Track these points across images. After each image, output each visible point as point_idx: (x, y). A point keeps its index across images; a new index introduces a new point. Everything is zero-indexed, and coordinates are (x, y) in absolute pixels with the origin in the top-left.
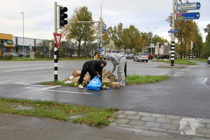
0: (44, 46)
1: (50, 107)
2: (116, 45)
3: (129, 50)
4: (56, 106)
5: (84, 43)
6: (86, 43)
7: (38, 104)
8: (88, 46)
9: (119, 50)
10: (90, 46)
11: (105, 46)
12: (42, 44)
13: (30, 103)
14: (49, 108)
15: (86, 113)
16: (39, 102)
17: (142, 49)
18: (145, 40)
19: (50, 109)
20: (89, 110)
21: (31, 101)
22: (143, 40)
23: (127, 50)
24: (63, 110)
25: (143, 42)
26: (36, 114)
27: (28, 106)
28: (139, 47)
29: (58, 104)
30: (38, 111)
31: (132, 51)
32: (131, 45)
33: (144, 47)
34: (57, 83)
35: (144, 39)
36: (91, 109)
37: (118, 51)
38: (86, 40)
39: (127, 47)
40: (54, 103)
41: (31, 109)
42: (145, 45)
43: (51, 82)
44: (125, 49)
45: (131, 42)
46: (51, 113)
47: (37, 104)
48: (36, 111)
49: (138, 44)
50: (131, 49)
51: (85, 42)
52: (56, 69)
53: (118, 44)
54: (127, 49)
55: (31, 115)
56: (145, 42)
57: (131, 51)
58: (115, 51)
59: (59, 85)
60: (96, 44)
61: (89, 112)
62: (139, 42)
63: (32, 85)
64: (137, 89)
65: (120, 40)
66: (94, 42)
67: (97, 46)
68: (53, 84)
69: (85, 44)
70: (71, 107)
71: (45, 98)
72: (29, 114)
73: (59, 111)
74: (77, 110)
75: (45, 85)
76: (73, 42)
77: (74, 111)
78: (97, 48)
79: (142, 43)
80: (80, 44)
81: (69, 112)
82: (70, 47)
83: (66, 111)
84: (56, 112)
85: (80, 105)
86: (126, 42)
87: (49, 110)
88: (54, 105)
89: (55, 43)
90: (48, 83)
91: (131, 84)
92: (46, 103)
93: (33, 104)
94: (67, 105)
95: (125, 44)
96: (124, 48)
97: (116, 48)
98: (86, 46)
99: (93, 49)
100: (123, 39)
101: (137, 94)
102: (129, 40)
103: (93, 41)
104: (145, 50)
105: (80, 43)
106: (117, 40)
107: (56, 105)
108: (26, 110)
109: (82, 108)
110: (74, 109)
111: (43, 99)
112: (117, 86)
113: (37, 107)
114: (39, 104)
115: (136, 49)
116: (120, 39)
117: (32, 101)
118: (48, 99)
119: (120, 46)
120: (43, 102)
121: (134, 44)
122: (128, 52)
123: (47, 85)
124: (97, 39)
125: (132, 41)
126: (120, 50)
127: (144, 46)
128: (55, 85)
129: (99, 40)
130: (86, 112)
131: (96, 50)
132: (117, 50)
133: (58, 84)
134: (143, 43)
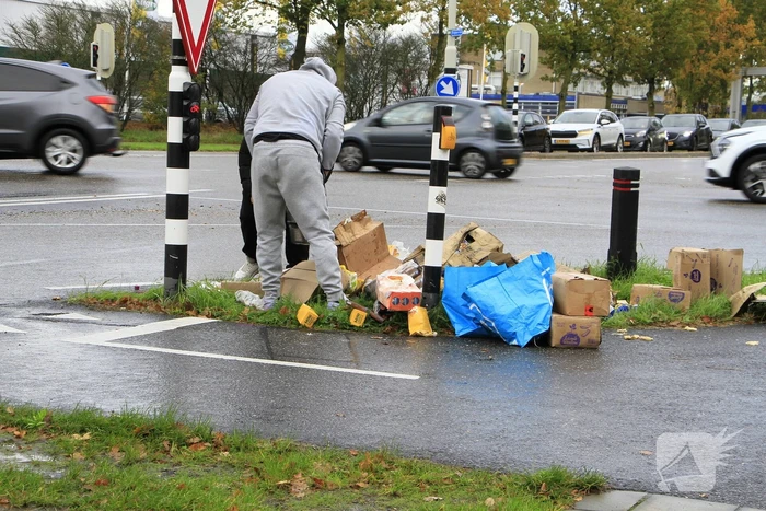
0: (60, 44)
1: (159, 455)
2: (546, 55)
3: (637, 92)
4: (203, 451)
5: (331, 39)
6: (346, 35)
7: (82, 431)
8: (360, 59)
9: (564, 88)
10: (367, 56)
11: (470, 56)
12: (43, 32)
13: (22, 425)
14: (154, 460)
15: (396, 501)
16: (84, 421)
17: (724, 84)
18: (751, 24)
19: (159, 466)
20: (409, 479)
21: (28, 411)
22: (742, 20)
23: (619, 91)
24: (247, 473)
25: (737, 34)
26: (74, 496)
27: (13, 446)
28: (703, 69)
29: (210, 439)
30: (88, 477)
31: (659, 96)
32: (652, 57)
33: (741, 71)
34: (182, 300)
35: (747, 12)
36: (424, 477)
37: (562, 96)
38: (343, 15)
39: (624, 69)
40: (183, 432)
41: (37, 464)
42: (749, 59)
43: (142, 296)
44: (608, 84)
45: (655, 35)
46: (173, 492)
47: (69, 431)
48: (74, 477)
49: (700, 47)
50: (651, 82)
51: (340, 29)
52: (178, 207)
53: (563, 48)
54: (625, 84)
55: (47, 499)
56: (752, 33)
57: (650, 94)
58: (537, 96)
59: (198, 314)
60: (409, 43)
61: (417, 495)
62: (706, 33)
63: (19, 307)
64: (713, 361)
65: (579, 23)
66: (396, 32)
67: (417, 59)
68: (158, 307)
69: (338, 40)
70: (294, 457)
71: (117, 395)
72: (33, 497)
73: (220, 484)
74: (338, 481)
75: (104, 310)
76: (256, 27)
77: (316, 485)
78: (415, 73)
79: (727, 46)
80: (302, 40)
81: (286, 488)
82: (239, 58)
83: (268, 484)
84: (205, 488)
85: (351, 447)
86: (617, 31)
87: (155, 471)
88: (183, 443)
89: (176, 35)
90: (124, 302)
91: (668, 323)
92: (129, 427)
93: (44, 431)
94: (268, 446)
95: (610, 45)
96: (599, 76)
97: (545, 78)
98: (347, 57)
99: (392, 77)
100: (597, 12)
101: (713, 388)
102: (640, 22)
103: (393, 21)
104: (751, 89)
105: (303, 32)
106: (554, 20)
107: (197, 440)
108: (10, 472)
109: (370, 469)
110: (319, 468)
111: (110, 406)
112: (578, 331)
113: (77, 455)
114: (87, 436)
115: (684, 85)
116: (574, 12)
117: (41, 416)
118: (143, 404)
119: (573, 63)
120: (113, 419)
121: (673, 50)
122: (625, 101)
123: (114, 310)
124: (422, 14)
125: (663, 25)
126: (570, 87)
127: (741, 64)
128: (166, 316)
129: (436, 18)
130: (395, 495)
131: (407, 84)
132: (553, 89)
133: (190, 308)
134: (740, 42)
